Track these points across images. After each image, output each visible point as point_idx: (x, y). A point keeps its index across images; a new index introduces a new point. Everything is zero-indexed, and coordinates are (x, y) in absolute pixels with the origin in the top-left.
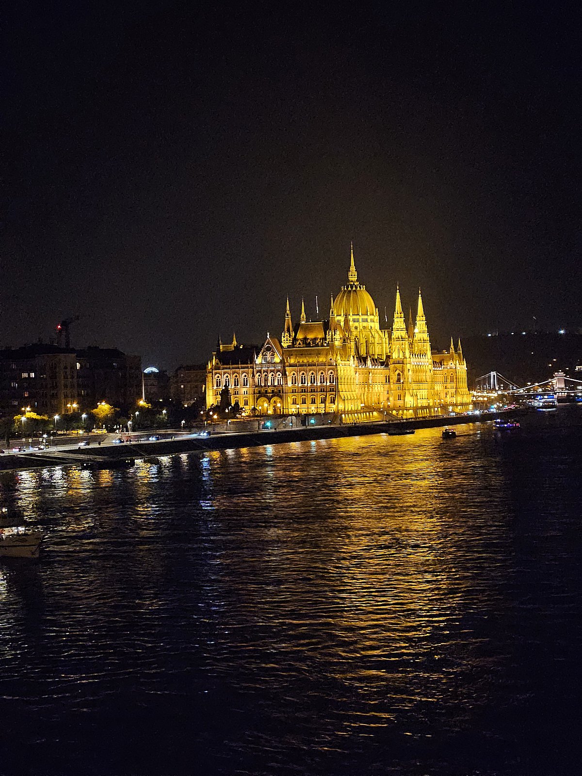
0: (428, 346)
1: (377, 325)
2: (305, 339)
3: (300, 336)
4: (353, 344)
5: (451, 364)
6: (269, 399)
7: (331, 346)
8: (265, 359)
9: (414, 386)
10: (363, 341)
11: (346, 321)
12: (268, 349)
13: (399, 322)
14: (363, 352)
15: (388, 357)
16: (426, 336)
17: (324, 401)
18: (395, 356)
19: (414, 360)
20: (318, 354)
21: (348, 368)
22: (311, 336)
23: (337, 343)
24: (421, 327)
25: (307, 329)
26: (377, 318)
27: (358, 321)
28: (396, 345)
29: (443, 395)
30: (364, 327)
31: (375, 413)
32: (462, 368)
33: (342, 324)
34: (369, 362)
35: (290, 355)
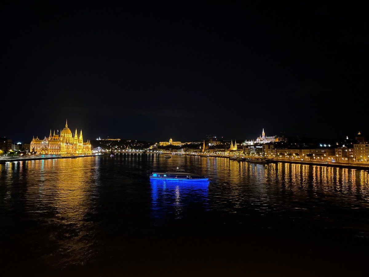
0: (82, 141)
1: (71, 137)
2: (54, 138)
3: (53, 138)
4: (65, 140)
5: (87, 145)
6: (45, 151)
7: (60, 141)
8: (44, 142)
9: (78, 149)
10: (68, 140)
12: (45, 140)
13: (76, 136)
14: (68, 142)
15: (73, 143)
16: (82, 139)
17: (57, 152)
18: (75, 143)
19: (79, 144)
20: (57, 142)
21: (63, 145)
22: (55, 138)
24: (81, 137)
25: (55, 136)
26: (71, 135)
27: (67, 135)
28: (75, 141)
29: (85, 151)
30: (68, 137)
31: (69, 154)
32: (90, 146)
33: (63, 136)
34: (69, 144)
35: (50, 142)
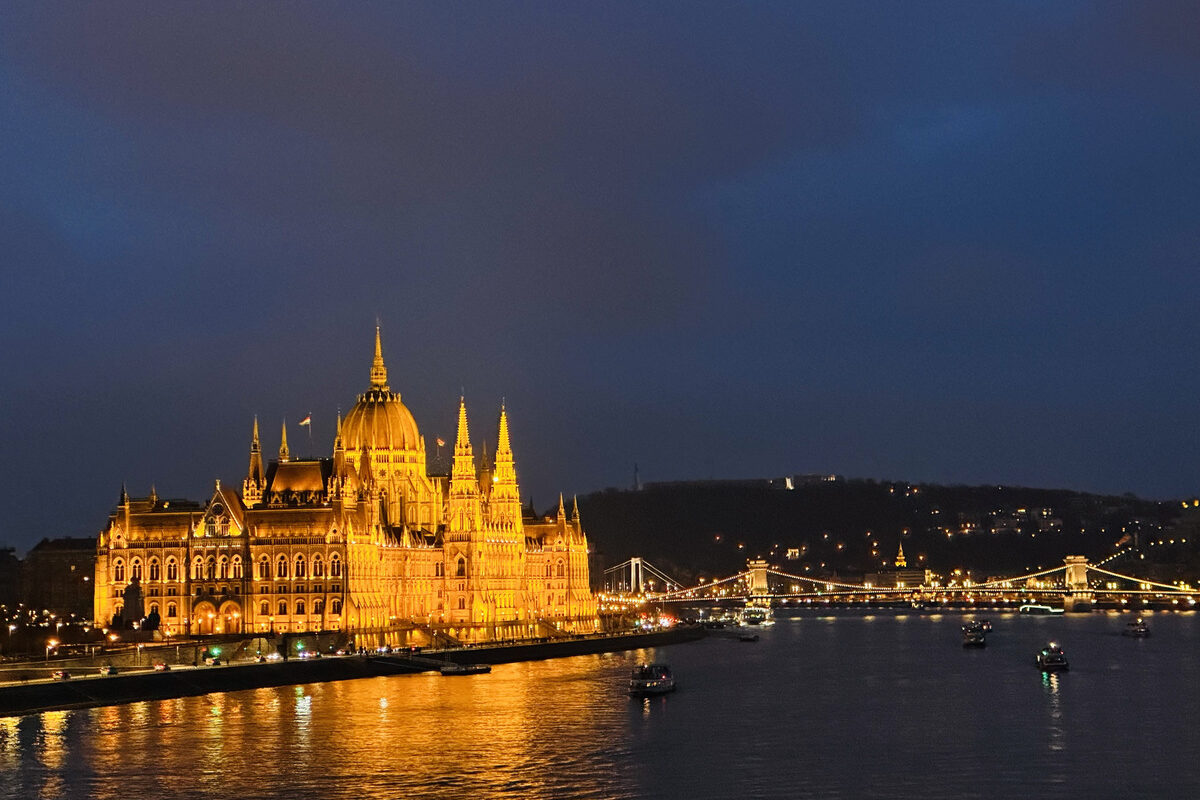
0: (516, 509)
1: (421, 469)
2: (288, 492)
3: (278, 487)
4: (376, 504)
5: (559, 543)
6: (217, 605)
7: (336, 506)
8: (212, 530)
9: (490, 583)
10: (395, 497)
11: (365, 460)
12: (218, 511)
13: (463, 464)
14: (394, 518)
15: (442, 528)
16: (513, 490)
17: (320, 609)
18: (454, 526)
19: (491, 535)
20: (311, 520)
21: (366, 548)
22: (298, 488)
23: (348, 502)
24: (504, 474)
25: (292, 474)
26: (422, 456)
27: (386, 460)
28: (457, 507)
29: (543, 601)
30: (398, 473)
31: (416, 634)
32: (580, 550)
33: (357, 465)
34: (406, 538)
35: (258, 523)
